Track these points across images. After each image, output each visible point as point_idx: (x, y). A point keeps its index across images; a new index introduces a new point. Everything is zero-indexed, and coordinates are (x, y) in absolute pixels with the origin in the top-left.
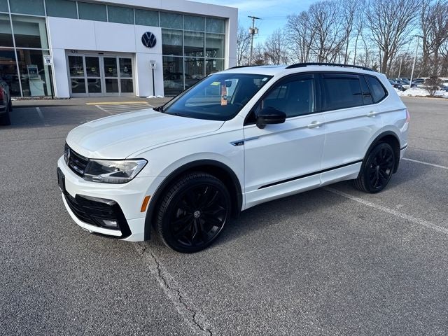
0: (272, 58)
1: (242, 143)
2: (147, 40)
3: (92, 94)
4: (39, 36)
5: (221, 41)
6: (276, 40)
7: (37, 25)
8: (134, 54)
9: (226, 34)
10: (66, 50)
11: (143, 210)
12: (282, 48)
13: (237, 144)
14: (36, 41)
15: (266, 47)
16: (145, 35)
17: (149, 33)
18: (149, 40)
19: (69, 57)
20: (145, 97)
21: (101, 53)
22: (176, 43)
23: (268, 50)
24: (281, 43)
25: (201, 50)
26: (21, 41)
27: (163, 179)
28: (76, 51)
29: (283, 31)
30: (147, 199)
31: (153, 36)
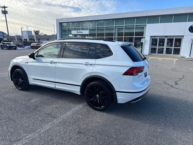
1: (28, 63)
3: (159, 54)
7: (143, 28)
8: (183, 36)
10: (151, 36)
14: (142, 34)
19: (152, 39)
20: (184, 57)
21: (166, 37)
26: (137, 34)
28: (155, 36)
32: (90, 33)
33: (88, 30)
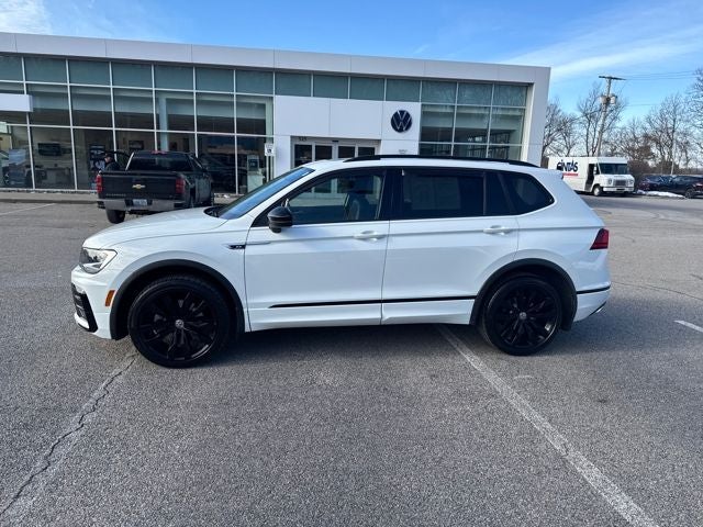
0: (658, 143)
1: (243, 247)
2: (398, 121)
4: (264, 121)
5: (519, 119)
6: (668, 112)
7: (263, 106)
8: (379, 141)
9: (527, 108)
10: (292, 137)
11: (107, 304)
12: (681, 126)
13: (233, 247)
14: (260, 126)
15: (647, 126)
16: (396, 114)
17: (402, 112)
18: (401, 122)
19: (296, 146)
21: (336, 140)
22: (442, 124)
23: (650, 131)
24: (679, 117)
25: (483, 133)
26: (245, 125)
27: (129, 274)
28: (305, 138)
29: (684, 96)
30: (111, 292)
31: (408, 115)
32: (35, 109)
33: (23, 93)
